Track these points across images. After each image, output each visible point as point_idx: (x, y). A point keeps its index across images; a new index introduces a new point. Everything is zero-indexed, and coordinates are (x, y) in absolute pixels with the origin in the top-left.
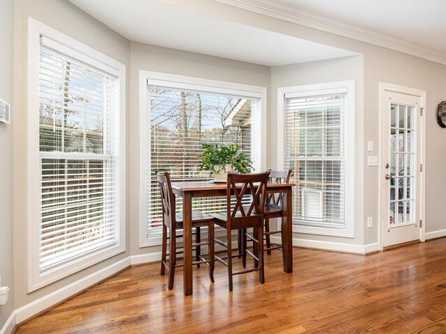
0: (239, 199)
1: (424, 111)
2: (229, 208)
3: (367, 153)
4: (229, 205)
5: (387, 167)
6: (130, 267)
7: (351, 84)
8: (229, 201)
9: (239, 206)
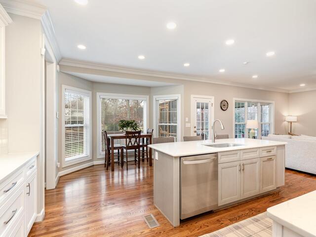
0: (130, 140)
1: (213, 105)
2: (126, 143)
3: (185, 122)
4: (126, 142)
5: (195, 127)
6: (93, 165)
7: (179, 96)
8: (126, 140)
9: (130, 141)
